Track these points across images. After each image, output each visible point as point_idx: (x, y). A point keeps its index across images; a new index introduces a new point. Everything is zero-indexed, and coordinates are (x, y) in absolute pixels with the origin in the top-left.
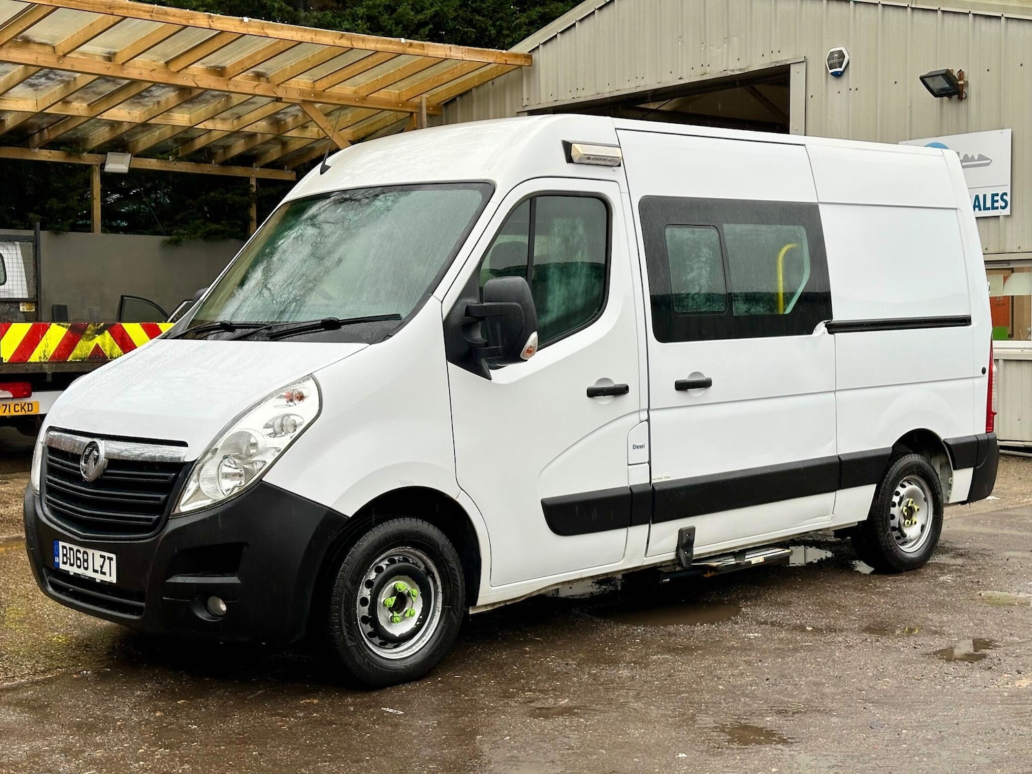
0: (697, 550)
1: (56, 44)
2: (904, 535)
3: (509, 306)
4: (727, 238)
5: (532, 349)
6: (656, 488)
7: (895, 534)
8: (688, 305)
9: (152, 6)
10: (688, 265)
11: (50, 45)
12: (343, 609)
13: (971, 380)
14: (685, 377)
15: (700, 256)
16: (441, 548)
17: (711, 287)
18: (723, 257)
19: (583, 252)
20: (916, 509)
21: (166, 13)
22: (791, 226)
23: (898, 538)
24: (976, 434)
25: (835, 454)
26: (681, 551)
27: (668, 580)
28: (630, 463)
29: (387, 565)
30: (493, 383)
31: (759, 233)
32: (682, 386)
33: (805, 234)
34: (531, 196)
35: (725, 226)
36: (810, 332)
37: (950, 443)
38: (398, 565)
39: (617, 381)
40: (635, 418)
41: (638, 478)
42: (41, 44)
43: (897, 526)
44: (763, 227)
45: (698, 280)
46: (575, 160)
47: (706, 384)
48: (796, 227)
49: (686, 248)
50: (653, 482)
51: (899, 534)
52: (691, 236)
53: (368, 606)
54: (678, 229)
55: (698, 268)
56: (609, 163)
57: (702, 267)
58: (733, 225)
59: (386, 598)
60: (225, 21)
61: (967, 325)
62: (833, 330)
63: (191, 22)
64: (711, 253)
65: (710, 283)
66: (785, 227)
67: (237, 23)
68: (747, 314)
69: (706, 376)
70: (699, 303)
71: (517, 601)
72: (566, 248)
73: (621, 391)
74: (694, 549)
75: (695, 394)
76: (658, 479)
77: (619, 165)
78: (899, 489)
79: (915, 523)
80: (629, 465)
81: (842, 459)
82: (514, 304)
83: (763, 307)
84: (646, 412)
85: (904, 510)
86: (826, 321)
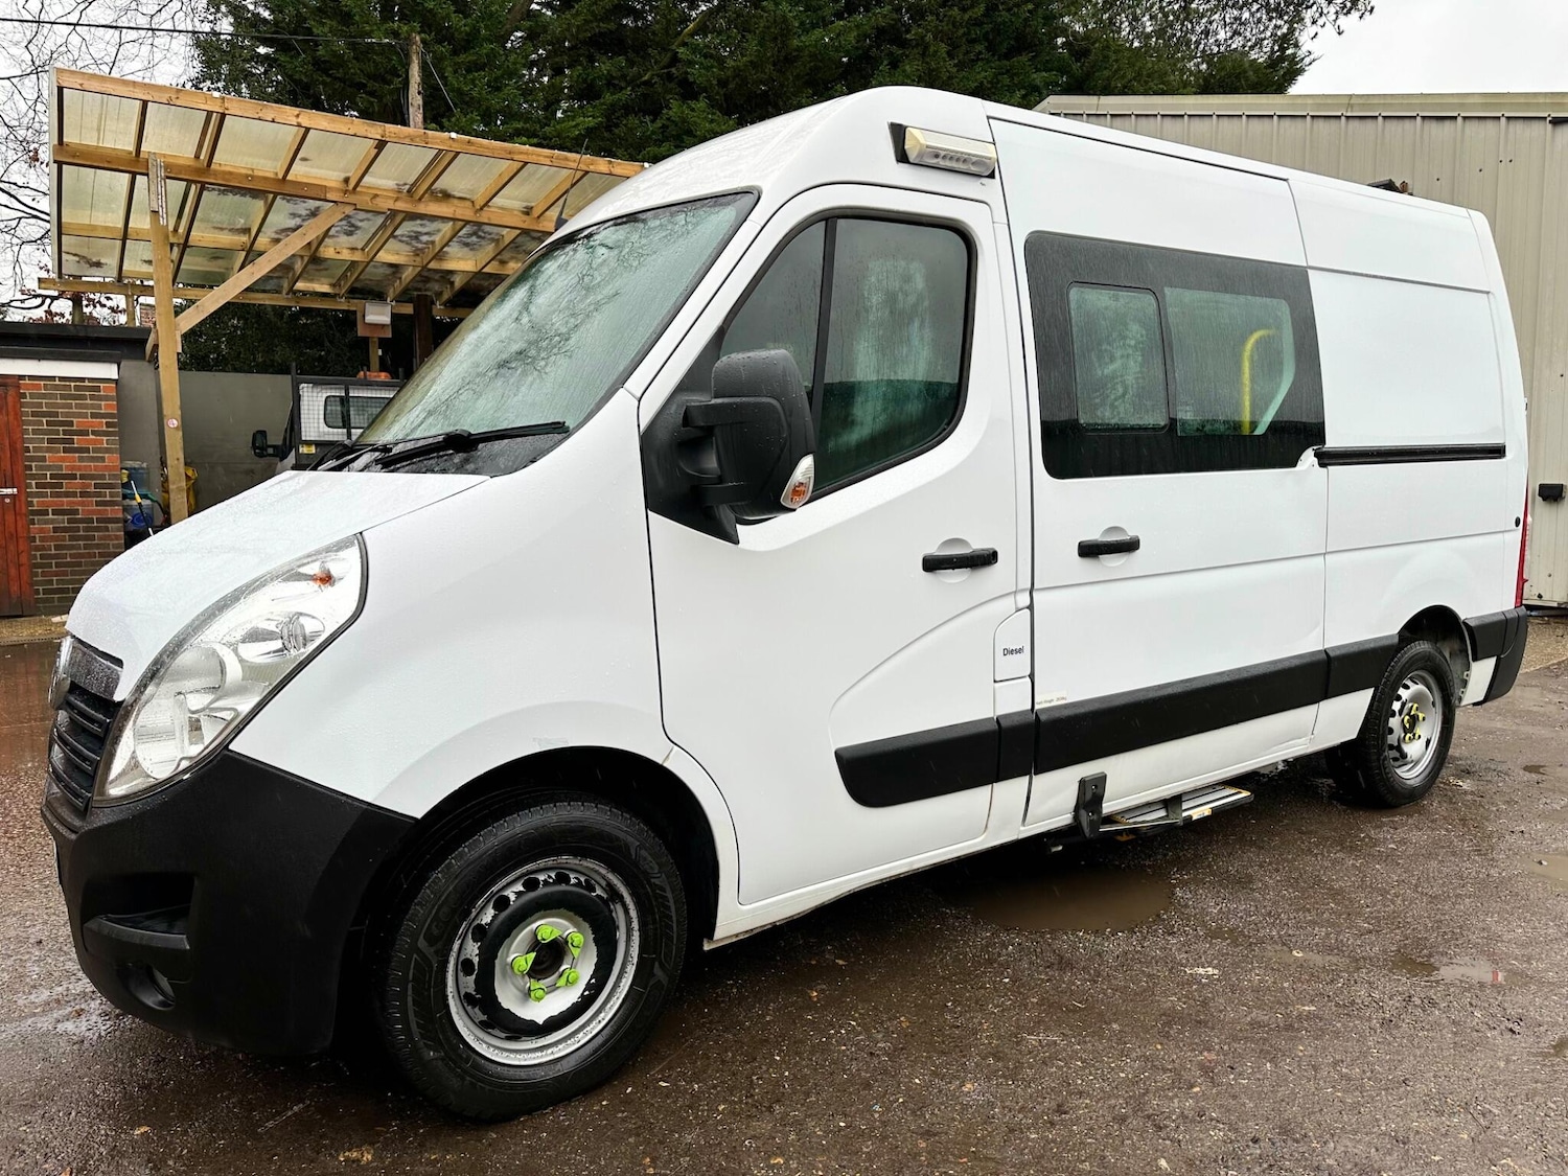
0: (1107, 807)
1: (474, 198)
2: (1404, 756)
3: (756, 405)
4: (1170, 310)
5: (802, 488)
6: (1043, 717)
7: (1394, 754)
9: (552, 151)
10: (1106, 350)
11: (469, 199)
12: (410, 992)
13: (1501, 535)
14: (1095, 535)
15: (1124, 338)
16: (633, 852)
17: (1143, 388)
18: (1163, 343)
19: (922, 322)
20: (1421, 719)
21: (566, 159)
22: (1268, 300)
23: (1395, 759)
24: (1504, 610)
25: (1321, 648)
26: (1083, 813)
27: (1060, 848)
28: (997, 679)
29: (519, 894)
30: (743, 550)
31: (1221, 305)
32: (1089, 550)
33: (1288, 312)
34: (827, 214)
35: (1167, 291)
36: (1292, 462)
37: (1472, 624)
38: (541, 891)
39: (978, 544)
40: (1007, 604)
41: (1012, 702)
42: (460, 198)
43: (1396, 744)
44: (1227, 297)
45: (1122, 376)
46: (912, 157)
47: (1130, 546)
48: (1275, 301)
49: (1103, 322)
50: (1037, 707)
51: (1398, 755)
52: (1112, 304)
53: (474, 976)
54: (1090, 290)
55: (1122, 356)
56: (974, 169)
57: (1128, 356)
58: (1181, 290)
59: (517, 955)
61: (1500, 458)
62: (1326, 461)
63: (592, 167)
64: (1144, 332)
65: (1140, 381)
66: (1258, 300)
68: (1199, 434)
69: (1131, 533)
70: (1122, 414)
72: (891, 312)
73: (983, 560)
74: (1104, 805)
75: (1113, 562)
76: (1046, 702)
77: (992, 176)
78: (1401, 691)
79: (1420, 737)
80: (995, 681)
81: (1332, 654)
82: (764, 400)
84: (1028, 593)
85: (1405, 720)
86: (1315, 449)
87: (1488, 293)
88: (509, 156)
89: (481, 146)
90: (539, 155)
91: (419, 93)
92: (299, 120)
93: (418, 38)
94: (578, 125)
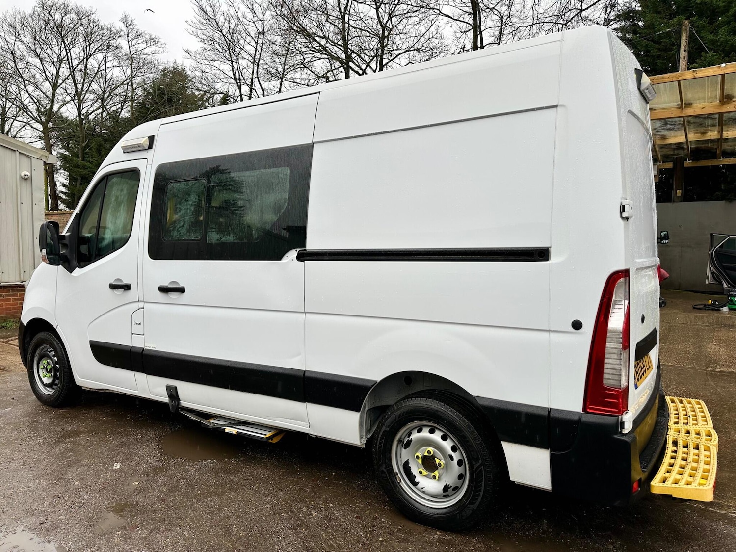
0: (183, 403)
8: (173, 235)
14: (166, 284)
15: (188, 200)
17: (193, 222)
25: (303, 369)
26: (170, 400)
28: (133, 333)
30: (72, 276)
32: (164, 290)
33: (288, 173)
34: (104, 176)
39: (125, 281)
40: (136, 305)
45: (183, 217)
47: (182, 290)
48: (281, 169)
50: (146, 348)
52: (184, 187)
55: (185, 209)
57: (188, 208)
61: (540, 260)
62: (304, 258)
64: (197, 197)
65: (192, 219)
66: (268, 171)
68: (218, 242)
69: (181, 285)
70: (182, 234)
73: (127, 287)
74: (180, 401)
75: (174, 296)
77: (151, 148)
81: (307, 375)
83: (233, 237)
84: (143, 302)
86: (298, 250)
87: (556, 106)
91: (685, 50)
93: (687, 22)
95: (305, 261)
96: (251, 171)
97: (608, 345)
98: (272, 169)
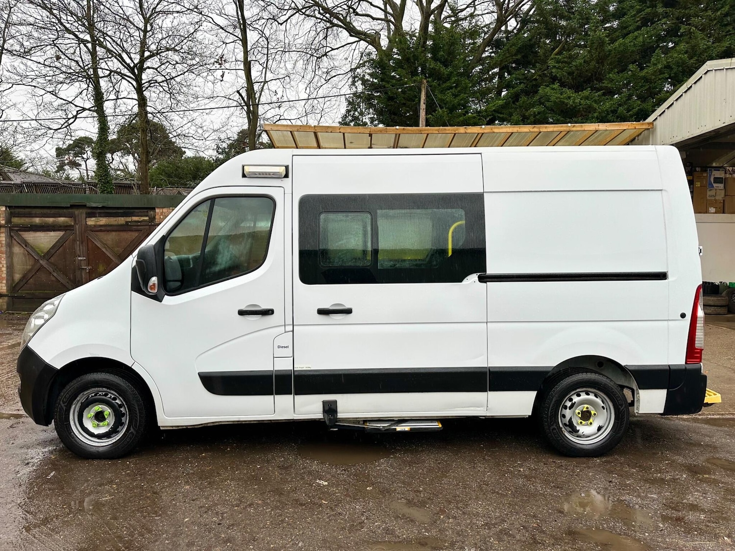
0: (341, 415)
4: (379, 218)
7: (566, 429)
8: (334, 262)
13: (666, 322)
14: (327, 306)
20: (594, 414)
21: (445, 130)
22: (449, 210)
24: (670, 364)
25: (485, 366)
26: (325, 414)
27: (337, 429)
28: (275, 356)
32: (323, 312)
33: (463, 214)
34: (210, 198)
35: (379, 211)
36: (459, 280)
37: (633, 368)
39: (264, 306)
40: (281, 329)
46: (247, 175)
47: (349, 311)
48: (453, 210)
50: (296, 369)
51: (570, 430)
54: (333, 215)
55: (347, 238)
57: (350, 237)
58: (388, 210)
60: (473, 129)
61: (662, 279)
62: (486, 280)
63: (457, 132)
66: (442, 211)
67: (479, 129)
68: (392, 268)
69: (348, 306)
71: (196, 427)
73: (268, 312)
74: (338, 414)
75: (337, 317)
76: (300, 368)
77: (287, 177)
78: (573, 397)
79: (592, 423)
81: (492, 370)
84: (291, 326)
86: (478, 274)
87: (661, 190)
88: (420, 132)
89: (409, 130)
90: (433, 130)
91: (424, 104)
92: (340, 130)
93: (425, 81)
94: (495, 105)
95: (488, 283)
96: (424, 210)
97: (698, 325)
98: (446, 210)
